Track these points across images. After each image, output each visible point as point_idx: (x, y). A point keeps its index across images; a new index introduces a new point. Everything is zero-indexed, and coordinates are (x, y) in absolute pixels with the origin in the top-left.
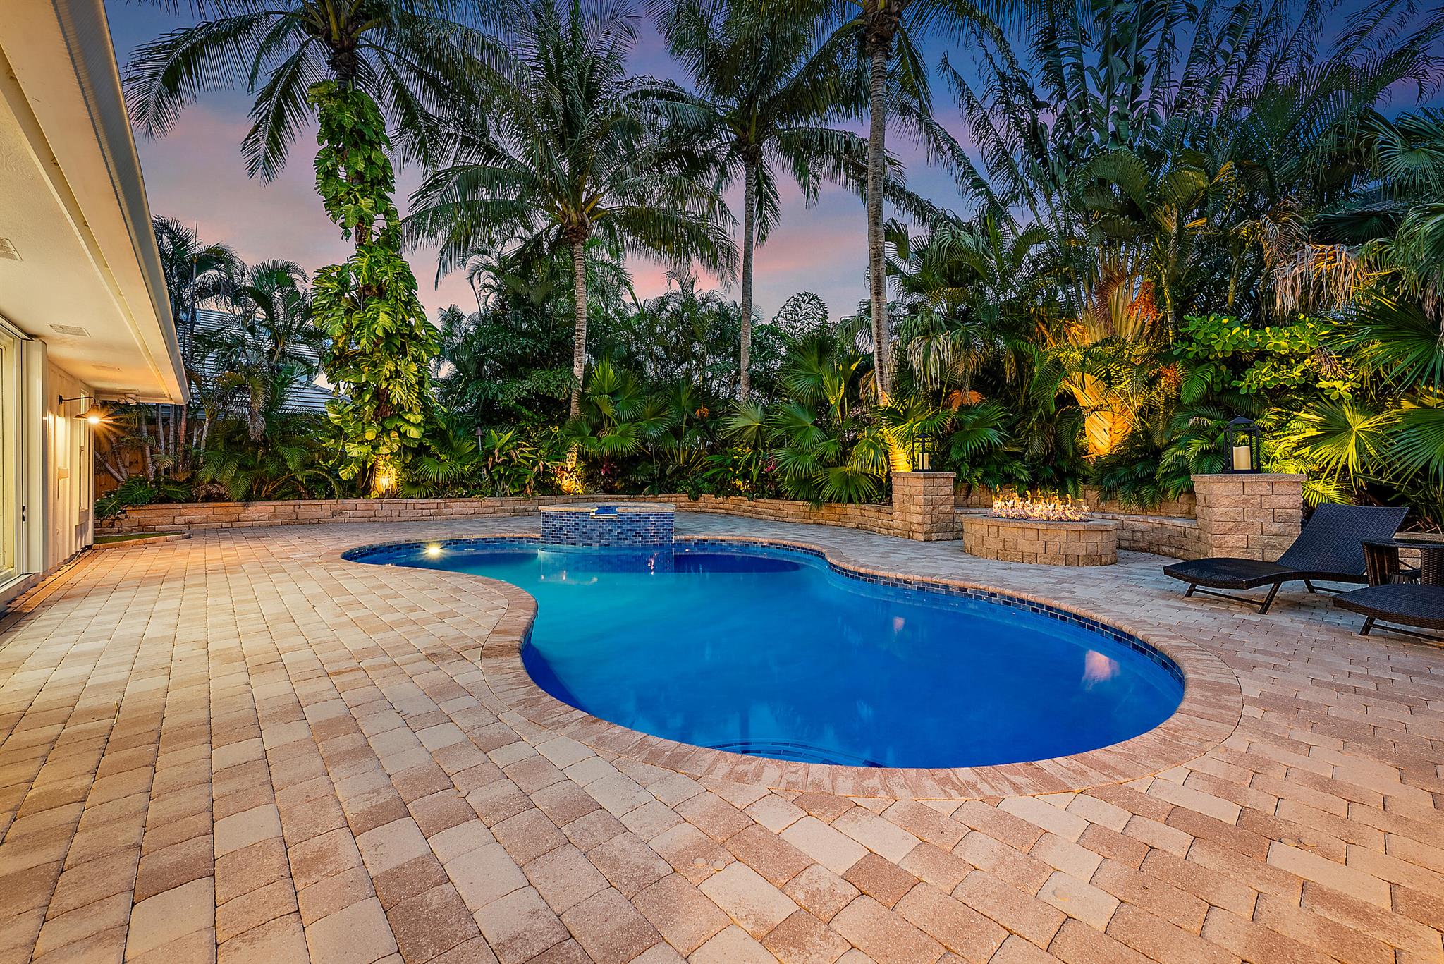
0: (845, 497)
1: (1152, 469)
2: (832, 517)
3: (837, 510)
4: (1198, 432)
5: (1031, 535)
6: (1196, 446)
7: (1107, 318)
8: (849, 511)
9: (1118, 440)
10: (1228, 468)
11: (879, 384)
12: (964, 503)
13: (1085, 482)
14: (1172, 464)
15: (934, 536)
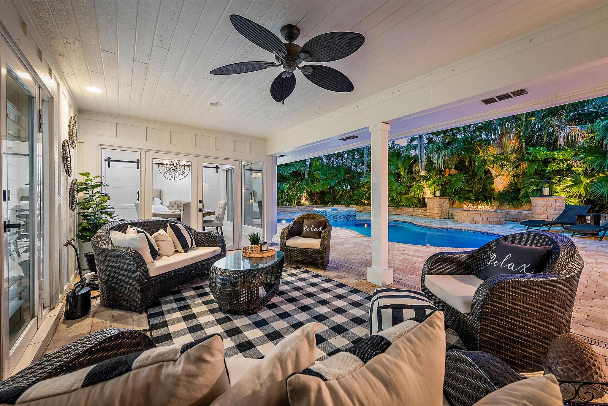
0: (408, 205)
1: (517, 195)
2: (402, 212)
3: (404, 210)
4: (533, 183)
5: (478, 215)
6: (532, 188)
7: (502, 147)
8: (409, 210)
9: (506, 186)
10: (542, 195)
11: (420, 167)
12: (451, 207)
13: (494, 199)
14: (524, 194)
15: (442, 217)
